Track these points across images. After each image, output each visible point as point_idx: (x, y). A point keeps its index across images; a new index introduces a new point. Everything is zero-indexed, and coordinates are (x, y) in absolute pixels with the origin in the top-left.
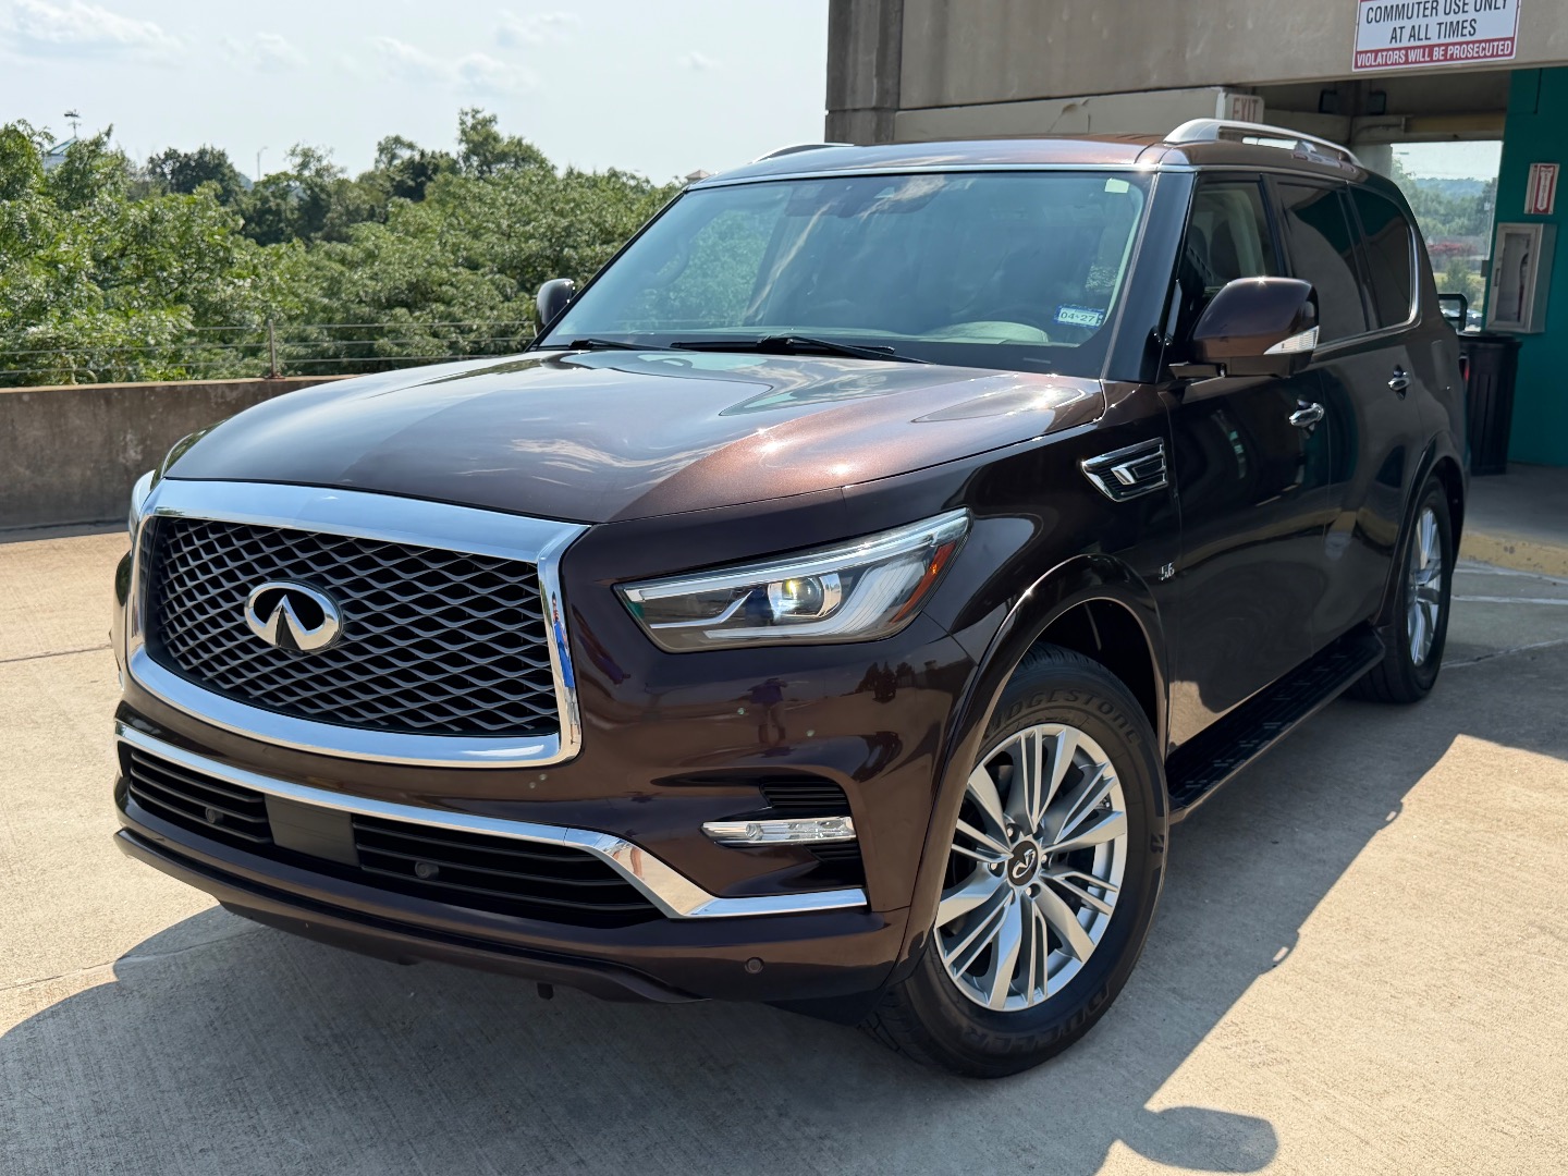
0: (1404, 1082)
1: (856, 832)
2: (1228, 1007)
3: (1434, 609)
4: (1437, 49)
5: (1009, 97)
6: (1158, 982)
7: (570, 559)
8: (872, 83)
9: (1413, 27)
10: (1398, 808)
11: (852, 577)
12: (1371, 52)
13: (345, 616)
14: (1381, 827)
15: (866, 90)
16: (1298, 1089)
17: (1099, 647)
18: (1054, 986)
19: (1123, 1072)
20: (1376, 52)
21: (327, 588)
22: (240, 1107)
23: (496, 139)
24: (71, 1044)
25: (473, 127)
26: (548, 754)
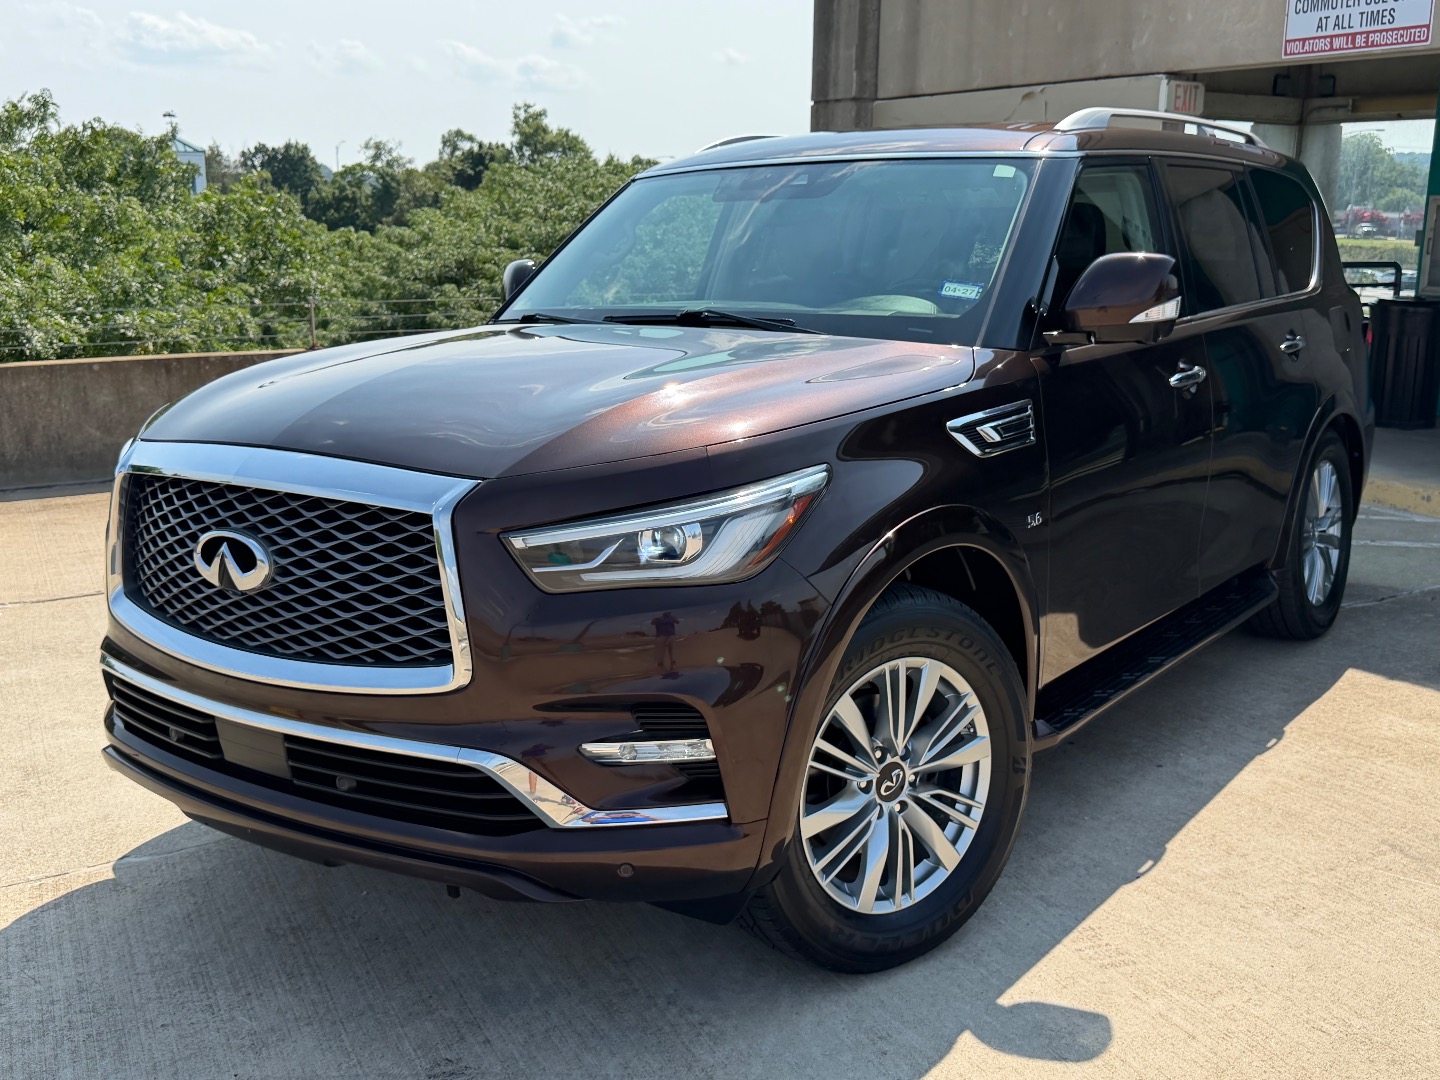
0: (1238, 984)
1: (716, 753)
2: (1089, 913)
3: (1335, 554)
4: (1358, 36)
5: (974, 86)
6: (1029, 890)
7: (461, 511)
8: (852, 77)
9: (1338, 17)
10: (1279, 735)
11: (712, 527)
12: (1299, 40)
13: (274, 561)
14: (1261, 752)
15: (847, 83)
16: (1139, 988)
17: (974, 588)
18: (920, 893)
19: (983, 971)
20: (1304, 40)
21: (260, 536)
22: (201, 989)
23: (545, 130)
24: (66, 932)
25: (526, 121)
26: (444, 682)
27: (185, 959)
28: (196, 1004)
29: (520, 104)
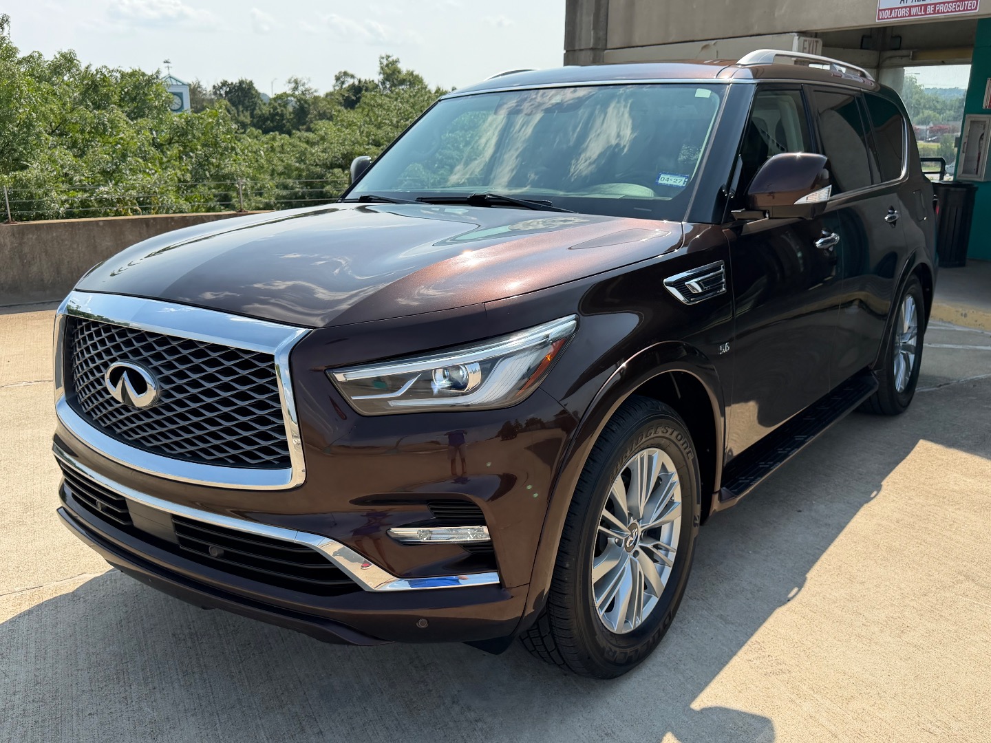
0: (865, 690)
1: (490, 536)
2: (756, 630)
3: (912, 357)
5: (670, 41)
7: (297, 352)
8: (591, 34)
10: (878, 488)
11: (488, 367)
13: (160, 386)
14: (867, 502)
15: (587, 39)
16: (794, 693)
17: (679, 396)
19: (680, 677)
21: (149, 367)
22: (121, 683)
23: (399, 72)
24: (33, 634)
25: (387, 66)
26: (284, 482)
27: (113, 658)
28: (116, 696)
29: (384, 55)
